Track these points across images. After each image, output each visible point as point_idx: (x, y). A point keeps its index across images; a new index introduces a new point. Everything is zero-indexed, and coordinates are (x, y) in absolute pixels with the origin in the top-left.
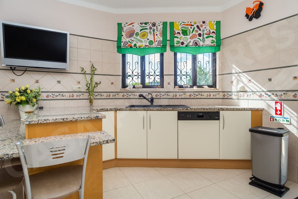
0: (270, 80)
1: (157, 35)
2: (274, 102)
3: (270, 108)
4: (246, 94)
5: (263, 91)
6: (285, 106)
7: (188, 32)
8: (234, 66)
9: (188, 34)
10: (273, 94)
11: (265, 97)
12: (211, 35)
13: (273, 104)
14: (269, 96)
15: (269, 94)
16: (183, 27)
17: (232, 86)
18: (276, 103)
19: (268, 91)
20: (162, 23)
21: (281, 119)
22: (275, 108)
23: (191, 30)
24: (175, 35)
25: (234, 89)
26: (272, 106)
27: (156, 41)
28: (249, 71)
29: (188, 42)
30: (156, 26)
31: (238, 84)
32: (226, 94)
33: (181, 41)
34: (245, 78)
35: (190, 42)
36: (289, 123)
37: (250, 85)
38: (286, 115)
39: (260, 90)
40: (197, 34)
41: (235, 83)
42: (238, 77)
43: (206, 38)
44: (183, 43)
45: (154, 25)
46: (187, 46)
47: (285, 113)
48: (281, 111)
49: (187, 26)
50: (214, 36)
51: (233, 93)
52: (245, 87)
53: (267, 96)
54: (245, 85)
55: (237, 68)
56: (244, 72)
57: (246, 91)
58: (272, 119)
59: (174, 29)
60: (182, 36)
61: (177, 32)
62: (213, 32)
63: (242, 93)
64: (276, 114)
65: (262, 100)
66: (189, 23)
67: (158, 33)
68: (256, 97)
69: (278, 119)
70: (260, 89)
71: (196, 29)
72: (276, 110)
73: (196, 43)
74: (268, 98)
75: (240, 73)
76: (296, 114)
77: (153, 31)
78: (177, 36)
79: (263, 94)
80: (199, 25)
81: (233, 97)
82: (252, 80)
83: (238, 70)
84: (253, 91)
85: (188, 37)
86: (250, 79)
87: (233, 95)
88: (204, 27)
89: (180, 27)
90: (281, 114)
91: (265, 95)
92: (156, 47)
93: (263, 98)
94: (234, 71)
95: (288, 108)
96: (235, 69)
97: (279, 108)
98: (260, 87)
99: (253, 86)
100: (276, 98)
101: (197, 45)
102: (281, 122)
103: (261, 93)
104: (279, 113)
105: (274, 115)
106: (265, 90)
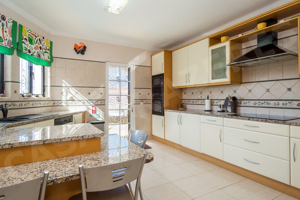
0: (89, 93)
1: (6, 32)
2: (92, 106)
3: (89, 110)
4: (74, 102)
5: (86, 100)
6: (97, 108)
7: (33, 41)
8: (63, 81)
9: (33, 44)
10: (91, 102)
11: (86, 104)
12: (47, 51)
13: (91, 107)
14: (89, 103)
15: (89, 101)
16: (30, 35)
17: (62, 97)
18: (93, 107)
19: (89, 100)
20: (12, 21)
21: (95, 115)
22: (92, 110)
23: (36, 41)
24: (23, 40)
25: (64, 98)
26: (91, 109)
27: (5, 39)
28: (76, 87)
29: (33, 51)
30: (5, 21)
31: (67, 95)
32: (56, 102)
33: (28, 49)
34: (73, 91)
35: (35, 52)
36: (99, 117)
37: (77, 96)
38: (97, 113)
39: (84, 100)
40: (39, 46)
41: (64, 94)
42: (67, 90)
43: (45, 52)
44: (29, 51)
45: (3, 18)
46: (32, 55)
47: (97, 112)
48: (95, 111)
49: (33, 36)
50: (49, 53)
51: (63, 101)
52: (73, 97)
53: (88, 103)
54: (74, 96)
55: (66, 83)
56: (72, 87)
57: (74, 100)
58: (91, 117)
59: (23, 34)
60: (29, 44)
61: (25, 37)
62: (48, 49)
63: (71, 102)
64: (93, 113)
65: (85, 105)
66: (34, 33)
67: (7, 30)
68: (81, 104)
69: (93, 116)
70: (84, 98)
71: (38, 41)
72: (93, 111)
73: (39, 55)
74: (89, 104)
75: (69, 87)
76: (102, 112)
77: (2, 26)
78: (24, 42)
79: (85, 102)
80: (41, 39)
81: (63, 104)
82: (78, 93)
83: (68, 84)
84: (79, 100)
85: (33, 46)
86: (77, 92)
87: (63, 103)
88: (43, 42)
89: (27, 34)
90: (95, 113)
91: (87, 103)
92: (5, 46)
93: (85, 104)
94: (63, 85)
95: (98, 109)
96: (65, 83)
97: (94, 110)
98: (84, 97)
99: (79, 96)
100: (93, 104)
101: (40, 57)
102: (95, 117)
103: (84, 101)
104: (94, 112)
105: (92, 114)
106: (87, 100)
